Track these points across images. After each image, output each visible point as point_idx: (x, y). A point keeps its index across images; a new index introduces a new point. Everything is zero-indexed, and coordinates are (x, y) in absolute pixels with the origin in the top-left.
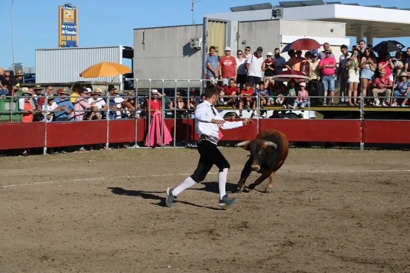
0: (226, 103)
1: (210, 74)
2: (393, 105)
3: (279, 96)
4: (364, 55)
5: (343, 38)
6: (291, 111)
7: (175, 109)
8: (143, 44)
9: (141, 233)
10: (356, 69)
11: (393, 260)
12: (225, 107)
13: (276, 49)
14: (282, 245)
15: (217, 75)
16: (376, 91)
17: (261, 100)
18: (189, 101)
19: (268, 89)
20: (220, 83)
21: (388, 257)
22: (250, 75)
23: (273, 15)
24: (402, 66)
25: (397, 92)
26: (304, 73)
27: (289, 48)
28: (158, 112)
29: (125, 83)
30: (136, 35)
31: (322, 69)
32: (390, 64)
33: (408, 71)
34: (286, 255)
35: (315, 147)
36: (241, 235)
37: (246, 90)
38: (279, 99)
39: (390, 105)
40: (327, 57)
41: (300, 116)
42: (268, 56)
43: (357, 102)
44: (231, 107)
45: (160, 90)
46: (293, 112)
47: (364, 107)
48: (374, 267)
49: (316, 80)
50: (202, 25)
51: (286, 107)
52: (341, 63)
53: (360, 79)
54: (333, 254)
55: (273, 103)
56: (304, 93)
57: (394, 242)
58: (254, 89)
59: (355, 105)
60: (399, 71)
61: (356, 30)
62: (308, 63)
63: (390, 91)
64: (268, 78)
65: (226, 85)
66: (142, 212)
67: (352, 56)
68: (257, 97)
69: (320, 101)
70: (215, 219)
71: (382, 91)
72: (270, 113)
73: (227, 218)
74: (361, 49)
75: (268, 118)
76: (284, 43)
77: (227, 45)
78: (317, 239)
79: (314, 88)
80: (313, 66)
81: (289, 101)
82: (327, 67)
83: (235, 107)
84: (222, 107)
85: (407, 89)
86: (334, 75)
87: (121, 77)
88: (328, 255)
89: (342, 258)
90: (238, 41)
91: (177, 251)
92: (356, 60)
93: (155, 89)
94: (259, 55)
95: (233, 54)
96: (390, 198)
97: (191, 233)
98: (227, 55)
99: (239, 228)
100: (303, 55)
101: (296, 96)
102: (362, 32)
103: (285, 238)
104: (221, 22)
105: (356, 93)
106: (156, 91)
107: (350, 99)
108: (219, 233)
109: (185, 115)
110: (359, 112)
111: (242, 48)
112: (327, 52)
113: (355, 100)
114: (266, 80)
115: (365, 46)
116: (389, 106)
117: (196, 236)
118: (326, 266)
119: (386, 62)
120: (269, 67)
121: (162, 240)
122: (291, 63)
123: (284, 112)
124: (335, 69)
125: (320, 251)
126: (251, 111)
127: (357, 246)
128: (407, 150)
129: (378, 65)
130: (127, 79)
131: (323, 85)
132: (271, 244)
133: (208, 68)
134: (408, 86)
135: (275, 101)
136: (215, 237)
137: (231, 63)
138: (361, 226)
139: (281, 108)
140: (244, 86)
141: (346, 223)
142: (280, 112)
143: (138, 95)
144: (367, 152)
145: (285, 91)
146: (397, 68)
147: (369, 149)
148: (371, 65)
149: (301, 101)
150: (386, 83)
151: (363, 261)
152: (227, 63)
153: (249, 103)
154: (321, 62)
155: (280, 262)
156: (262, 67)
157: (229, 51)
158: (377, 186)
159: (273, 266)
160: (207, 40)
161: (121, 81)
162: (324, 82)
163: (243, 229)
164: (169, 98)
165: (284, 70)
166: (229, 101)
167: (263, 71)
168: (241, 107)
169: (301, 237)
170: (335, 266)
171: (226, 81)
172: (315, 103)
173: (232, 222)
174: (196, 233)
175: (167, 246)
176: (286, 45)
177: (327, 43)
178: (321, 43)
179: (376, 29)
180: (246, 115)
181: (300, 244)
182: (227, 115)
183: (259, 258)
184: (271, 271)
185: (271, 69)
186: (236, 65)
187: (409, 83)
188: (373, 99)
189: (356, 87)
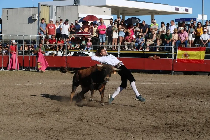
0: (49, 48)
1: (42, 33)
2: (134, 50)
3: (77, 44)
4: (120, 24)
5: (110, 15)
7: (23, 50)
8: (7, 16)
9: (4, 114)
10: (116, 32)
11: (133, 128)
13: (76, 21)
14: (77, 120)
15: (45, 33)
16: (126, 43)
17: (68, 46)
18: (30, 47)
19: (71, 41)
20: (47, 38)
21: (130, 126)
22: (62, 34)
23: (74, 3)
24: (139, 30)
25: (137, 43)
26: (90, 33)
27: (83, 20)
30: (3, 12)
31: (99, 31)
32: (133, 29)
33: (142, 33)
34: (79, 126)
36: (56, 115)
37: (60, 41)
38: (77, 46)
40: (101, 25)
41: (88, 55)
42: (71, 24)
43: (116, 48)
44: (52, 50)
46: (84, 53)
47: (120, 51)
48: (123, 132)
49: (96, 37)
50: (38, 7)
51: (80, 50)
53: (118, 37)
54: (103, 125)
55: (74, 48)
56: (90, 43)
57: (133, 119)
58: (64, 41)
59: (115, 50)
60: (138, 33)
61: (116, 12)
62: (92, 28)
63: (133, 43)
64: (72, 35)
65: (50, 38)
66: (5, 103)
67: (114, 25)
68: (66, 45)
69: (98, 47)
70: (43, 107)
71: (129, 43)
72: (72, 53)
73: (49, 107)
74: (119, 21)
75: (71, 55)
76: (80, 18)
78: (95, 118)
79: (95, 41)
80: (95, 29)
81: (82, 47)
82: (101, 30)
83: (55, 50)
84: (47, 50)
85: (141, 42)
86: (105, 34)
88: (101, 125)
89: (107, 127)
90: (56, 16)
91: (23, 124)
92: (116, 27)
94: (67, 23)
95: (54, 23)
96: (132, 97)
97: (30, 114)
98: (51, 23)
99: (55, 112)
100: (89, 24)
101: (86, 45)
102: (120, 13)
103: (79, 117)
104: (48, 6)
105: (116, 43)
107: (113, 47)
108: (45, 114)
109: (28, 54)
110: (117, 54)
111: (58, 19)
112: (102, 23)
113: (116, 47)
114: (70, 36)
116: (132, 50)
117: (33, 116)
118: (99, 131)
119: (131, 28)
120: (72, 30)
121: (15, 118)
122: (83, 28)
123: (79, 53)
124: (106, 31)
125: (96, 124)
126: (63, 52)
127: (115, 121)
128: (141, 73)
129: (127, 30)
132: (71, 120)
133: (41, 30)
134: (142, 41)
135: (75, 47)
136: (43, 116)
137: (53, 27)
138: (117, 111)
139: (78, 51)
140: (59, 39)
141: (109, 109)
142: (77, 53)
143: (4, 43)
145: (80, 42)
146: (137, 31)
148: (124, 30)
149: (88, 47)
150: (131, 39)
151: (118, 129)
152: (51, 27)
153: (61, 48)
154: (99, 28)
155: (76, 129)
156: (68, 30)
157: (52, 21)
158: (125, 91)
159: (72, 131)
160: (40, 15)
162: (100, 38)
163: (57, 112)
164: (20, 45)
165: (80, 31)
166: (51, 47)
168: (58, 50)
169: (87, 117)
170: (104, 131)
171: (50, 36)
172: (95, 49)
173: (51, 109)
174: (33, 114)
175: (18, 121)
176: (81, 19)
177: (101, 18)
178: (99, 18)
179: (127, 11)
180: (60, 54)
181: (86, 120)
182: (50, 54)
183: (65, 127)
184: (71, 134)
185: (73, 31)
186: (55, 28)
187: (143, 39)
188: (125, 47)
189: (116, 41)
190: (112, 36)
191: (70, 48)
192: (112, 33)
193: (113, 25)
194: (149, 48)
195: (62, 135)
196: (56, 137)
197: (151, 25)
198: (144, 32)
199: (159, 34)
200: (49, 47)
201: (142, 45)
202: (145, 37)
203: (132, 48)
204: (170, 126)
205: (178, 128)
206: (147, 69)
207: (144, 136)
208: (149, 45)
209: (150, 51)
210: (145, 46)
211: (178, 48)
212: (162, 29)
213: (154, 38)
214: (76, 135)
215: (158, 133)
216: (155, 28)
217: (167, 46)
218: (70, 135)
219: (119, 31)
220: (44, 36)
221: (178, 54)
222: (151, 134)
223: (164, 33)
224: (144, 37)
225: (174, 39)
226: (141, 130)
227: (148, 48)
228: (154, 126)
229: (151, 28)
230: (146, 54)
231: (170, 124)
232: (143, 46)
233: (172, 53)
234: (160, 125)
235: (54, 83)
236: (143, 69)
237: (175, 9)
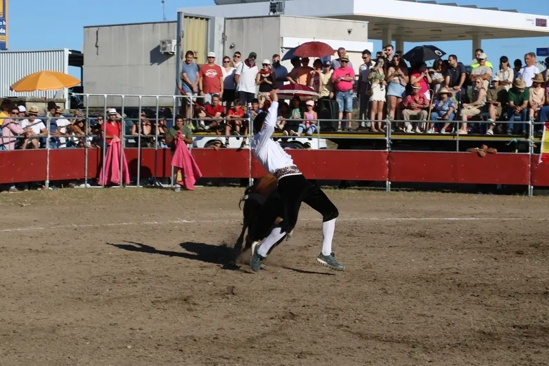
0: (207, 127)
1: (187, 88)
2: (429, 132)
4: (392, 64)
5: (364, 41)
6: (294, 139)
7: (140, 135)
8: (97, 47)
9: (91, 302)
10: (381, 84)
11: (428, 337)
12: (206, 133)
13: (275, 56)
14: (280, 317)
15: (195, 89)
16: (407, 113)
18: (157, 124)
19: (264, 109)
20: (200, 101)
21: (421, 333)
22: (239, 90)
23: (271, 10)
24: (442, 80)
25: (435, 114)
26: (311, 87)
27: (293, 55)
28: (116, 139)
29: (72, 99)
30: (86, 36)
31: (336, 83)
32: (426, 77)
33: (449, 87)
34: (285, 331)
35: (327, 186)
36: (226, 303)
37: (234, 110)
39: (425, 131)
40: (342, 67)
41: (307, 145)
42: (264, 65)
43: (382, 127)
44: (215, 133)
45: (119, 110)
46: (297, 139)
47: (392, 134)
48: (402, 347)
49: (328, 97)
50: (176, 22)
51: (287, 133)
52: (360, 76)
53: (387, 97)
54: (349, 329)
56: (312, 115)
57: (429, 314)
58: (246, 109)
59: (380, 131)
60: (438, 86)
61: (381, 31)
62: (317, 75)
63: (425, 112)
64: (264, 94)
65: (208, 102)
66: (95, 273)
67: (376, 65)
68: (249, 119)
69: (334, 126)
70: (192, 283)
71: (415, 113)
73: (208, 281)
74: (388, 56)
76: (285, 48)
77: (209, 49)
78: (327, 310)
79: (325, 108)
80: (325, 78)
81: (292, 126)
82: (342, 80)
83: (220, 133)
84: (202, 133)
85: (448, 111)
86: (352, 91)
87: (66, 91)
88: (343, 330)
89: (361, 335)
90: (224, 45)
91: (140, 326)
92: (381, 71)
93: (112, 108)
94: (252, 63)
95: (218, 61)
96: (424, 255)
97: (159, 301)
98: (210, 63)
99: (223, 295)
100: (311, 64)
101: (301, 119)
102: (390, 33)
103: (285, 308)
104: (202, 19)
105: (381, 115)
106: (113, 111)
107: (373, 123)
108: (197, 302)
109: (152, 143)
110: (385, 141)
111: (230, 53)
112: (343, 61)
113: (380, 124)
115: (392, 52)
116: (424, 133)
117: (166, 306)
118: (339, 346)
120: (266, 80)
121: (120, 311)
122: (295, 75)
123: (285, 140)
124: (353, 82)
125: (332, 325)
126: (241, 139)
127: (380, 319)
128: (448, 192)
129: (410, 78)
130: (74, 94)
131: (337, 104)
132: (266, 316)
133: (184, 81)
134: (449, 107)
136: (192, 306)
137: (216, 74)
138: (386, 293)
139: (282, 134)
140: (232, 104)
141: (365, 288)
142: (280, 140)
143: (89, 116)
144: (395, 194)
145: (287, 111)
147: (397, 191)
148: (401, 78)
149: (308, 125)
150: (421, 102)
151: (389, 338)
152: (211, 73)
153: (238, 128)
154: (335, 74)
155: (278, 340)
156: (256, 80)
157: (213, 58)
158: (407, 240)
159: (269, 345)
160: (182, 43)
161: (66, 96)
162: (339, 100)
163: (229, 296)
164: (131, 120)
166: (211, 125)
167: (257, 85)
168: (228, 133)
169: (307, 307)
170: (351, 346)
171: (208, 98)
172: (326, 128)
173: (214, 287)
174: (166, 302)
175: (126, 319)
176: (288, 50)
177: (342, 49)
178: (335, 48)
179: (407, 30)
180: (234, 143)
181: (305, 317)
182: (209, 143)
183: (249, 335)
184: (265, 352)
185: (268, 82)
186: (222, 76)
187: (452, 102)
188: (404, 123)
189: (381, 107)
190: (371, 94)
192: (370, 88)
193: (371, 67)
194: (469, 125)
195: (243, 355)
196: (226, 361)
197: (474, 66)
198: (453, 84)
199: (494, 88)
200: (206, 125)
201: (450, 118)
202: (458, 98)
203: (424, 125)
204: (525, 333)
205: (546, 338)
206: (462, 180)
207: (458, 357)
208: (469, 119)
209: (469, 134)
210: (458, 122)
211: (545, 127)
212: (501, 75)
213: (482, 101)
214: (280, 356)
215: (495, 349)
216: (483, 74)
217: (515, 120)
218: (263, 357)
219: (388, 83)
220: (192, 97)
221: (545, 142)
222: (477, 353)
223: (507, 88)
224: (453, 98)
225: (533, 101)
226: (448, 341)
227: (465, 125)
228: (484, 333)
229: (473, 73)
230: (460, 141)
231: (527, 327)
232: (451, 121)
233: (529, 140)
234: (499, 329)
235: (220, 218)
236: (452, 181)
237: (535, 22)
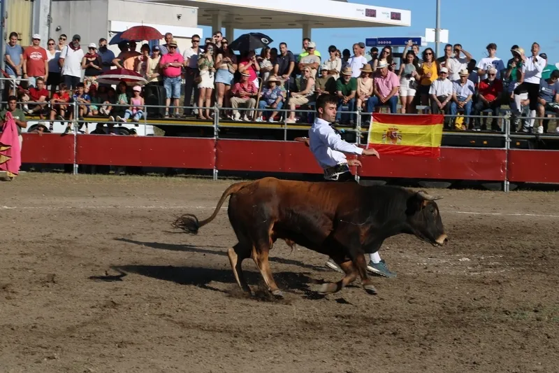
0: (31, 111)
1: (10, 70)
2: (257, 120)
3: (105, 103)
4: (221, 51)
5: (193, 27)
6: (120, 125)
10: (210, 70)
11: (250, 326)
12: (30, 117)
13: (102, 40)
14: (102, 306)
15: (19, 72)
16: (235, 100)
17: (80, 108)
19: (89, 93)
20: (24, 84)
21: (244, 322)
22: (64, 74)
24: (271, 68)
25: (263, 102)
26: (139, 73)
27: (120, 39)
31: (165, 68)
32: (253, 65)
33: (278, 75)
34: (107, 320)
35: (153, 174)
36: (46, 292)
37: (59, 95)
38: (104, 108)
39: (253, 119)
40: (170, 53)
41: (133, 131)
42: (90, 48)
43: (210, 115)
44: (38, 118)
46: (123, 125)
47: (220, 122)
48: (225, 336)
49: (156, 83)
50: (0, 2)
51: (113, 119)
53: (215, 84)
54: (171, 319)
55: (96, 113)
56: (139, 101)
59: (207, 118)
60: (267, 74)
61: (211, 17)
62: (145, 59)
63: (253, 101)
64: (90, 78)
65: (32, 86)
67: (206, 52)
68: (74, 104)
69: (161, 112)
70: (11, 270)
71: (243, 100)
72: (92, 127)
73: (27, 269)
74: (217, 43)
75: (89, 132)
76: (114, 32)
77: (33, 31)
78: (150, 299)
79: (153, 94)
81: (119, 111)
82: (170, 66)
83: (45, 118)
85: (276, 99)
86: (180, 77)
88: (165, 320)
89: (183, 325)
90: (49, 27)
92: (210, 59)
94: (76, 46)
95: (43, 44)
98: (35, 45)
99: (44, 283)
100: (138, 49)
101: (128, 105)
102: (220, 20)
103: (107, 297)
105: (209, 102)
107: (201, 111)
108: (16, 289)
110: (212, 129)
111: (55, 36)
112: (171, 46)
113: (208, 111)
114: (87, 81)
116: (253, 122)
118: (161, 335)
119: (249, 62)
120: (92, 64)
123: (110, 126)
125: (154, 314)
126: (66, 124)
127: (204, 308)
131: (165, 90)
132: (87, 305)
133: (7, 63)
134: (278, 95)
135: (99, 110)
136: (11, 295)
137: (41, 57)
139: (107, 120)
140: (57, 88)
142: (105, 125)
144: (221, 183)
145: (113, 97)
146: (263, 71)
147: (225, 179)
148: (230, 65)
149: (135, 111)
150: (250, 90)
151: (211, 328)
152: (35, 56)
153: (63, 113)
154: (163, 60)
155: (98, 330)
156: (81, 64)
159: (89, 335)
160: (5, 23)
162: (167, 86)
163: (50, 284)
165: (112, 68)
167: (83, 69)
168: (52, 118)
169: (129, 296)
170: (173, 335)
171: (32, 81)
172: (153, 115)
173: (34, 275)
176: (115, 34)
177: (169, 34)
178: (163, 33)
179: (238, 17)
180: (58, 128)
181: (126, 306)
182: (33, 127)
183: (69, 324)
184: (85, 341)
185: (94, 66)
186: (47, 59)
187: (280, 91)
188: (232, 111)
189: (210, 94)
190: (200, 81)
191: (86, 112)
192: (199, 75)
194: (297, 115)
195: (62, 345)
196: (44, 350)
197: (302, 55)
198: (283, 72)
199: (322, 77)
200: (30, 108)
201: (278, 106)
202: (286, 86)
203: (252, 114)
204: (347, 322)
205: (368, 328)
206: (290, 170)
207: (280, 347)
208: (297, 108)
209: (297, 123)
210: (286, 110)
211: (372, 117)
212: (329, 64)
213: (310, 89)
214: (99, 345)
215: (317, 339)
216: (312, 62)
217: (343, 110)
218: (82, 346)
219: (217, 70)
220: (15, 80)
221: (372, 133)
222: (299, 342)
223: (336, 77)
224: (282, 87)
225: (361, 91)
226: (270, 331)
227: (293, 114)
228: (306, 322)
229: (302, 62)
230: (288, 130)
231: (349, 317)
232: (279, 109)
233: (356, 130)
234: (321, 319)
235: (42, 205)
236: (280, 170)
237: (364, 12)
